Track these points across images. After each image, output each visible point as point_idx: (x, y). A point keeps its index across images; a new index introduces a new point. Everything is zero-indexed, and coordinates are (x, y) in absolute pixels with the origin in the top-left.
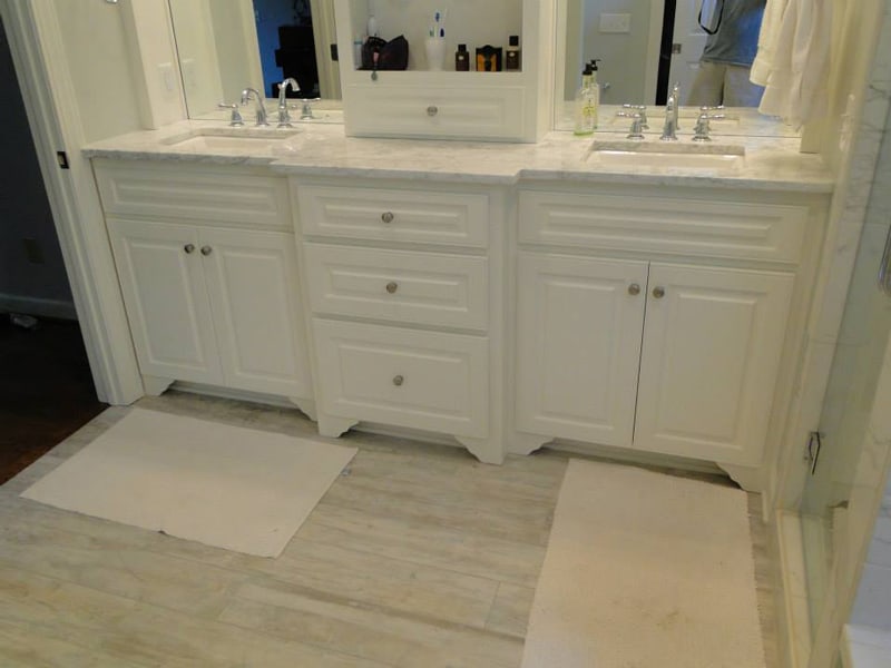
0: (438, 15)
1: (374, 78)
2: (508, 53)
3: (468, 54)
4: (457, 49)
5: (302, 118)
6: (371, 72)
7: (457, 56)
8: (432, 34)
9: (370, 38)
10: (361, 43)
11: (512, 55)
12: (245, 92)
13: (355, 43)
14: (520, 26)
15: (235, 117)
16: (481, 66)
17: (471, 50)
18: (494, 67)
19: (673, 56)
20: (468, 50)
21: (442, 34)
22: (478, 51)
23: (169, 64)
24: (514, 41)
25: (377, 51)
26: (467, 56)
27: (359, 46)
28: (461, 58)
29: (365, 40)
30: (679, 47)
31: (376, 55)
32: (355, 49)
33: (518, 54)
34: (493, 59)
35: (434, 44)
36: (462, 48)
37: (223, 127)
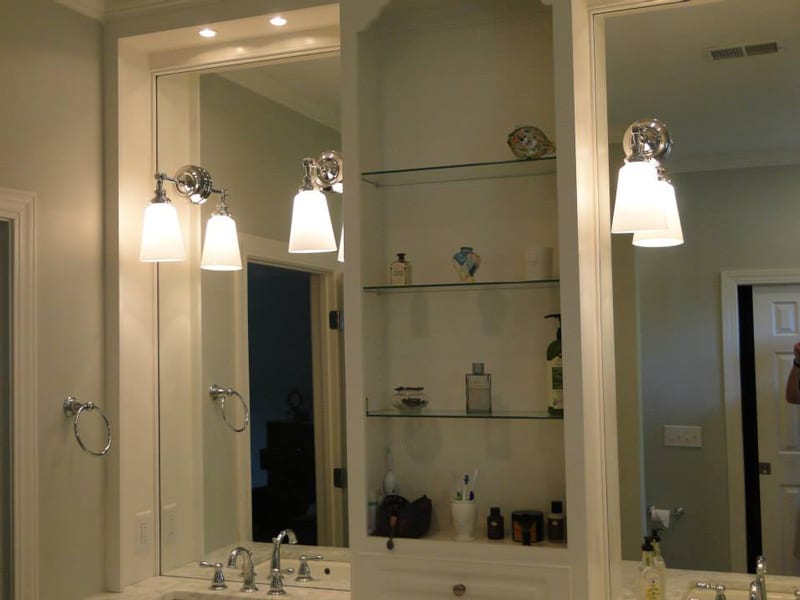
0: (467, 476)
1: (390, 546)
2: (550, 521)
3: (502, 518)
4: (489, 514)
5: (298, 579)
6: (386, 539)
7: (490, 520)
8: (459, 496)
9: (389, 497)
10: (376, 503)
11: (555, 523)
12: (234, 553)
13: (370, 504)
14: (563, 489)
15: (218, 580)
16: (519, 536)
17: (506, 514)
18: (533, 536)
19: (761, 476)
20: (502, 513)
21: (472, 496)
22: (515, 517)
23: (149, 512)
24: (558, 507)
25: (395, 514)
26: (501, 521)
27: (373, 508)
28: (494, 524)
29: (381, 499)
30: (767, 467)
31: (393, 519)
32: (369, 511)
33: (562, 523)
34: (533, 530)
35: (462, 509)
36: (495, 513)
37: (202, 592)
